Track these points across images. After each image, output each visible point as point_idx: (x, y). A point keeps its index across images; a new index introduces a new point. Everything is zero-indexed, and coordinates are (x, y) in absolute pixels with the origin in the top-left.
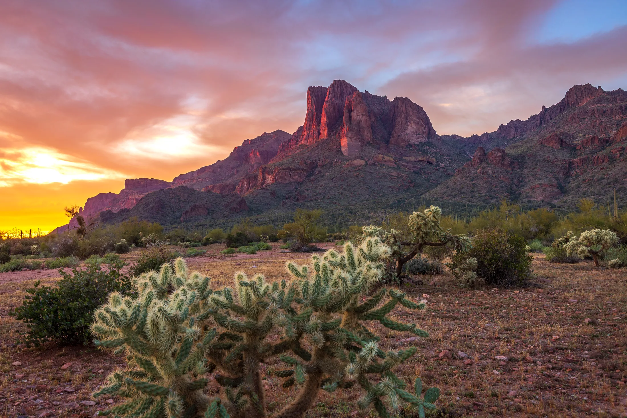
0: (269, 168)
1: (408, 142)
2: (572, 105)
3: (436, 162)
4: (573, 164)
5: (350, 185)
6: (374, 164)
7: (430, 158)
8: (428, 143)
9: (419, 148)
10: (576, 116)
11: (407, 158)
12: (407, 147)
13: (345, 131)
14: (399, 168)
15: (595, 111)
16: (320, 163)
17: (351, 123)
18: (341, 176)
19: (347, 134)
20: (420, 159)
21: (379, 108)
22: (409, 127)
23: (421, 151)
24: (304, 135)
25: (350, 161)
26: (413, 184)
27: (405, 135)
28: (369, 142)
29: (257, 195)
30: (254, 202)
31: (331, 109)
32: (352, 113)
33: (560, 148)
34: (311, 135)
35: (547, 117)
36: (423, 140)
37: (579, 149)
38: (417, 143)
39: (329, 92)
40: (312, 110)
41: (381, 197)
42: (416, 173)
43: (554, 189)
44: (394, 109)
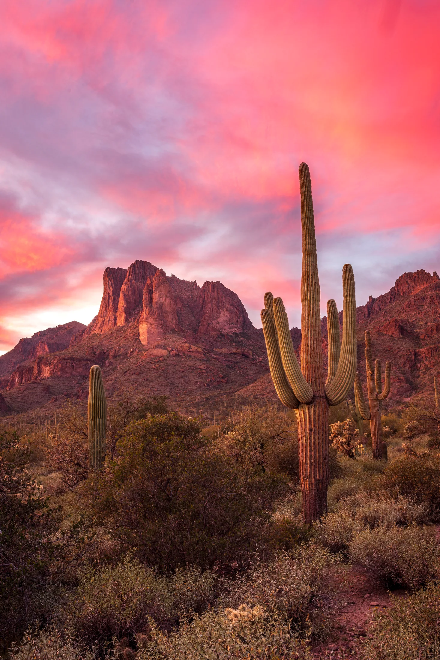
0: (47, 358)
1: (220, 331)
2: (403, 294)
3: (253, 356)
4: (420, 355)
5: (147, 380)
6: (179, 355)
7: (246, 351)
8: (243, 334)
9: (232, 339)
10: (413, 303)
11: (218, 350)
12: (219, 337)
13: (145, 315)
14: (209, 360)
15: (434, 297)
16: (112, 353)
17: (152, 305)
18: (137, 368)
19: (147, 318)
20: (234, 351)
21: (187, 294)
22: (222, 315)
23: (235, 342)
24: (99, 322)
25: (149, 351)
26: (226, 379)
27: (217, 323)
28: (174, 329)
29: (24, 391)
30: (20, 399)
31: (130, 292)
32: (153, 294)
33: (401, 336)
34: (106, 324)
35: (376, 308)
36: (237, 331)
37: (423, 338)
38: (230, 334)
39: (129, 273)
40: (109, 294)
41: (185, 394)
42: (229, 367)
43: (403, 384)
44: (205, 295)
